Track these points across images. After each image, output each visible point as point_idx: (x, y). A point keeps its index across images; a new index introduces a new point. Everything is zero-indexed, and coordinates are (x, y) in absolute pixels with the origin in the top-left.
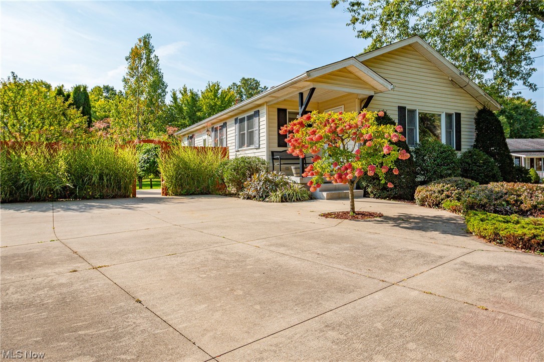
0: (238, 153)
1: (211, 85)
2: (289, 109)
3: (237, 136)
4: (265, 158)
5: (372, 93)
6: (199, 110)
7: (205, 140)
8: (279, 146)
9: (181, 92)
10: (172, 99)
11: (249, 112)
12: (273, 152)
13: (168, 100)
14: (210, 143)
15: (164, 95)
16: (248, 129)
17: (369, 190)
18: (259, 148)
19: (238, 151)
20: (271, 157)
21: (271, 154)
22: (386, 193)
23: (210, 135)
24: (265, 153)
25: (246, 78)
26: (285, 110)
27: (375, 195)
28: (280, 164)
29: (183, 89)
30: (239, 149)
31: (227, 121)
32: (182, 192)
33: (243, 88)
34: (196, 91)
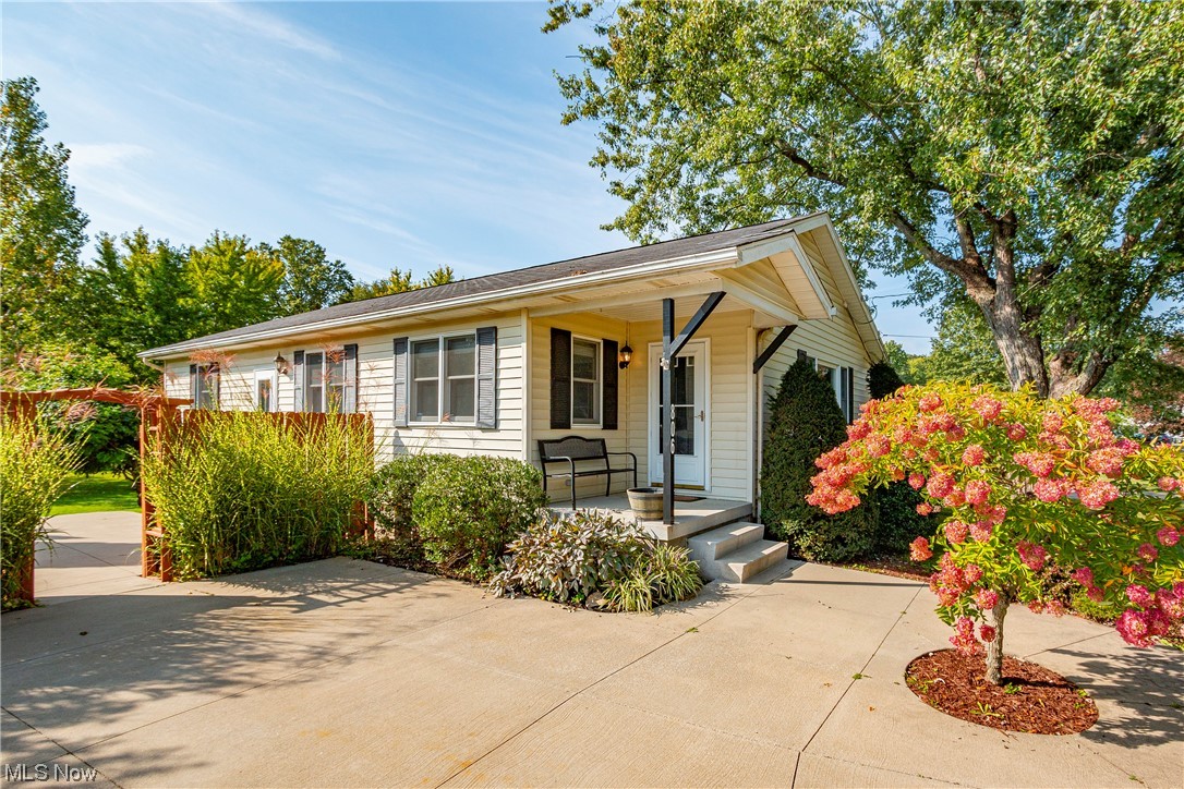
0: (402, 433)
1: (221, 238)
2: (575, 333)
3: (402, 389)
4: (521, 457)
5: (792, 319)
6: (184, 294)
7: (264, 386)
8: (554, 426)
9: (127, 242)
10: (98, 257)
11: (454, 327)
12: (541, 443)
13: (89, 257)
14: (288, 395)
15: (74, 246)
16: (448, 372)
17: (803, 543)
18: (495, 428)
19: (407, 428)
20: (536, 456)
21: (536, 447)
22: (841, 551)
23: (285, 373)
24: (522, 446)
25: (294, 237)
26: (567, 334)
27: (816, 555)
28: (574, 473)
29: (134, 237)
30: (411, 423)
31: (359, 341)
32: (235, 564)
33: (285, 257)
34: (178, 247)
